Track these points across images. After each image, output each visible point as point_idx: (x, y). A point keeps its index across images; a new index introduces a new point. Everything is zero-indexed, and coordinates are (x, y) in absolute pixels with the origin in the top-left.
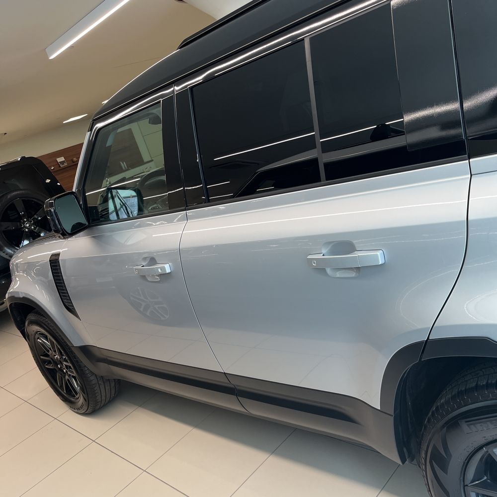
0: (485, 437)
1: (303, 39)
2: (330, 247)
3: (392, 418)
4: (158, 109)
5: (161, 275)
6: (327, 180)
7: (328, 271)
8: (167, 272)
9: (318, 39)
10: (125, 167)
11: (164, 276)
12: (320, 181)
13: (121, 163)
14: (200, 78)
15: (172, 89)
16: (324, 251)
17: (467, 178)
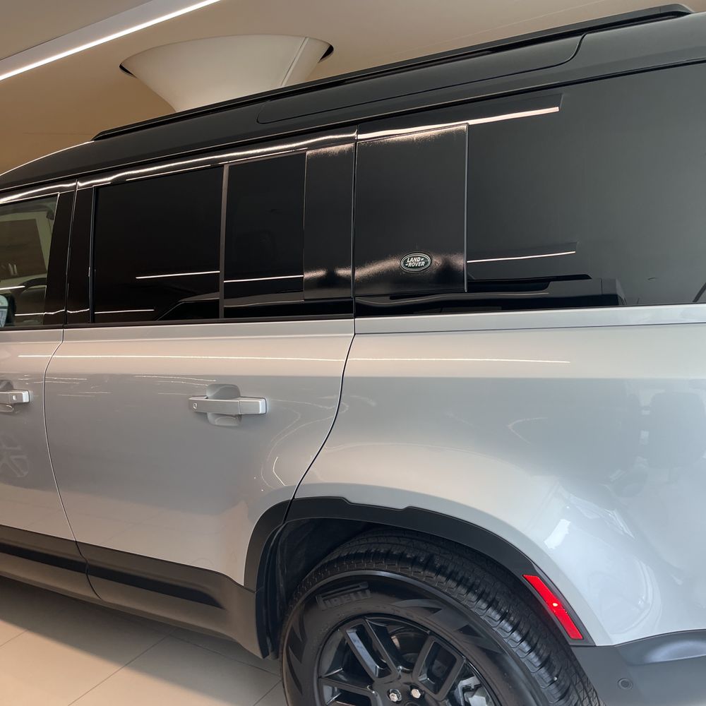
0: (339, 615)
1: (223, 166)
2: (218, 390)
3: (254, 596)
4: (54, 203)
5: (15, 404)
6: (225, 317)
7: (209, 416)
8: (24, 401)
9: (238, 170)
10: (14, 272)
11: (20, 406)
12: (218, 317)
13: (10, 265)
14: (108, 179)
15: (74, 184)
16: (209, 395)
17: (351, 336)
